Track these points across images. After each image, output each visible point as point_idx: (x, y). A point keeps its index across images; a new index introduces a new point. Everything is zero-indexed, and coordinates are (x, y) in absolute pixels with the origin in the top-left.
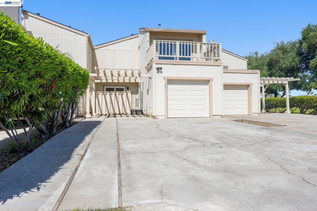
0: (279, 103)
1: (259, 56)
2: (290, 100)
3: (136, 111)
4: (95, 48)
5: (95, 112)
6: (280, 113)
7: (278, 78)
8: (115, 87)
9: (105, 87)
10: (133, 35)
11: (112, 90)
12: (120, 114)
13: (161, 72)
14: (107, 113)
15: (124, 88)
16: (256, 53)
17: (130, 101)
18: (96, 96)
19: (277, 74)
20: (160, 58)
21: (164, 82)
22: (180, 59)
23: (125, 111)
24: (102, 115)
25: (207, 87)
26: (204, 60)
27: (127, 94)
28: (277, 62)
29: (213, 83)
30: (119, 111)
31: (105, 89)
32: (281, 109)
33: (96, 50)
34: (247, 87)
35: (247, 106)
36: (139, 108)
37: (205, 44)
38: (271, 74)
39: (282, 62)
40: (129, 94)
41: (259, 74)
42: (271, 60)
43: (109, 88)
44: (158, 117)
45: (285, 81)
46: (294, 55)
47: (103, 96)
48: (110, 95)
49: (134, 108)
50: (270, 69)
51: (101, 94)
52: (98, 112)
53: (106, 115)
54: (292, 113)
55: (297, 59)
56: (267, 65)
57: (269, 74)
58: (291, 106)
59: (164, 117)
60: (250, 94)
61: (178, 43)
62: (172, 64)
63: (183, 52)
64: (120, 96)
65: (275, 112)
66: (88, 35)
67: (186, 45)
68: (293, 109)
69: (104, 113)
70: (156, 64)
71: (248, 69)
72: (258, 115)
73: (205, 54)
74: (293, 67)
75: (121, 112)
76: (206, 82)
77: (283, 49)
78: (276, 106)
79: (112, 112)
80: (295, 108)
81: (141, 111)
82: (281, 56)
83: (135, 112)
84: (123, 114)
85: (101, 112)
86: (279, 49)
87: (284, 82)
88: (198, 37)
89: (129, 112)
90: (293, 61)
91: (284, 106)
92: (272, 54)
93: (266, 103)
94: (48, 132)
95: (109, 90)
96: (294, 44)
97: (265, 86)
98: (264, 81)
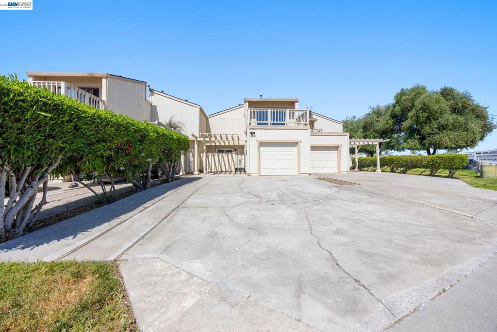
0: (371, 162)
1: (355, 120)
2: (380, 160)
3: (240, 169)
4: (209, 117)
5: (206, 170)
6: (372, 171)
7: (373, 140)
8: (225, 149)
9: (217, 149)
10: (240, 105)
11: (222, 151)
12: (226, 171)
13: (255, 136)
14: (215, 170)
15: (233, 149)
16: (354, 117)
17: (235, 160)
18: (207, 157)
19: (371, 135)
20: (258, 124)
21: (256, 145)
22: (273, 124)
23: (231, 169)
24: (211, 172)
25: (295, 148)
26: (297, 124)
27: (232, 155)
28: (372, 124)
29: (301, 145)
30: (226, 169)
31: (217, 151)
32: (373, 168)
33: (209, 119)
34: (336, 148)
35: (337, 165)
36: (242, 166)
37: (297, 110)
38: (366, 135)
39: (376, 124)
40: (234, 155)
41: (348, 136)
42: (366, 123)
43: (221, 150)
44: (252, 175)
45: (376, 142)
46: (388, 117)
47: (212, 157)
48: (218, 156)
49: (238, 166)
50: (365, 131)
51: (210, 155)
52: (208, 170)
53: (215, 172)
54: (383, 171)
55: (390, 122)
56: (362, 128)
57: (363, 136)
58: (382, 165)
59: (256, 175)
60: (339, 154)
61: (269, 111)
62: (264, 129)
63: (277, 118)
64: (226, 156)
65: (367, 171)
66: (200, 107)
67: (277, 112)
68: (384, 168)
69: (213, 170)
70: (250, 129)
71: (344, 132)
72: (347, 173)
73: (297, 119)
74: (387, 129)
75: (227, 170)
76: (295, 144)
77: (378, 113)
78: (369, 166)
79: (220, 170)
80: (386, 167)
81: (244, 169)
82: (376, 118)
83: (238, 170)
84: (228, 171)
85: (211, 169)
86: (374, 113)
87: (374, 143)
88: (291, 104)
89: (233, 170)
90: (387, 124)
91: (375, 165)
92: (367, 117)
93: (359, 162)
94: (142, 187)
95: (219, 151)
96: (388, 107)
97: (358, 147)
98: (355, 143)
